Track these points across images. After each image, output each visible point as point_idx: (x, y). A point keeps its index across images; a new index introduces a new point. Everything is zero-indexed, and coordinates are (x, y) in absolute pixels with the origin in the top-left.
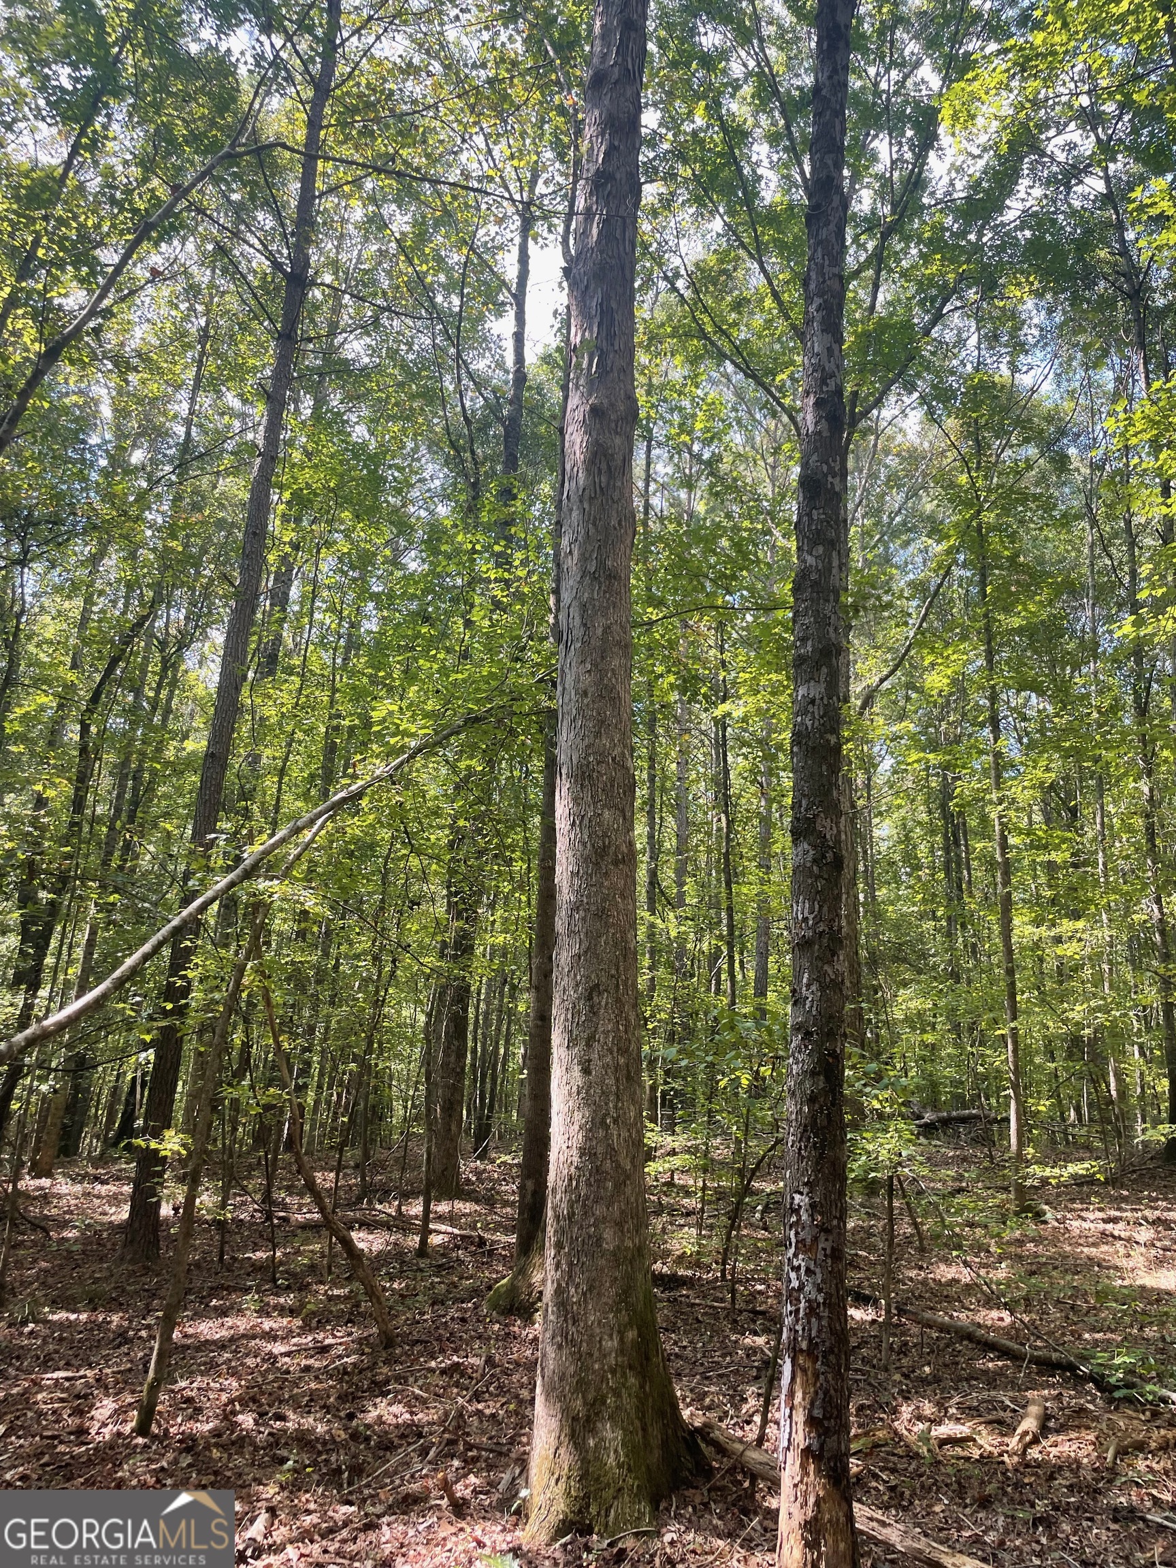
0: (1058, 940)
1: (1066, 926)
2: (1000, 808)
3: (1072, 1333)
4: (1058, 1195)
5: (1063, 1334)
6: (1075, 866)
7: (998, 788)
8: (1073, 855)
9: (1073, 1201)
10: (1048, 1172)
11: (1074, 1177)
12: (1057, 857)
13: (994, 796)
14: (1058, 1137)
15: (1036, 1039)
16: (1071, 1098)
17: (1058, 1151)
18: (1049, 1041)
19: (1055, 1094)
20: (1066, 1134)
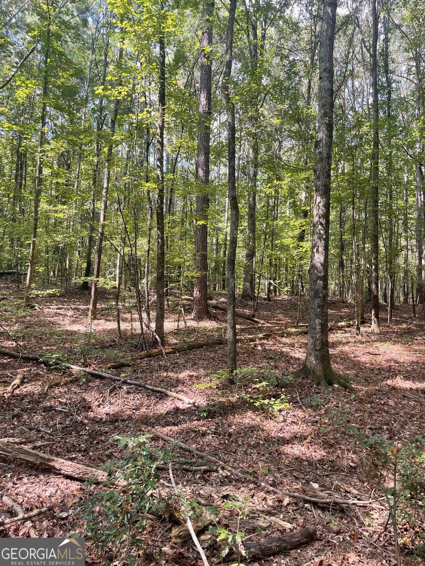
0: (56, 212)
1: (60, 207)
2: (41, 155)
3: (39, 347)
4: (42, 300)
5: (36, 348)
6: (66, 185)
7: (41, 147)
8: (66, 181)
9: (47, 302)
10: (39, 292)
11: (49, 294)
12: (61, 181)
13: (39, 149)
14: (46, 281)
15: (42, 247)
16: (52, 268)
17: (44, 285)
18: (47, 247)
19: (47, 266)
20: (49, 280)
